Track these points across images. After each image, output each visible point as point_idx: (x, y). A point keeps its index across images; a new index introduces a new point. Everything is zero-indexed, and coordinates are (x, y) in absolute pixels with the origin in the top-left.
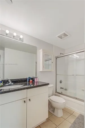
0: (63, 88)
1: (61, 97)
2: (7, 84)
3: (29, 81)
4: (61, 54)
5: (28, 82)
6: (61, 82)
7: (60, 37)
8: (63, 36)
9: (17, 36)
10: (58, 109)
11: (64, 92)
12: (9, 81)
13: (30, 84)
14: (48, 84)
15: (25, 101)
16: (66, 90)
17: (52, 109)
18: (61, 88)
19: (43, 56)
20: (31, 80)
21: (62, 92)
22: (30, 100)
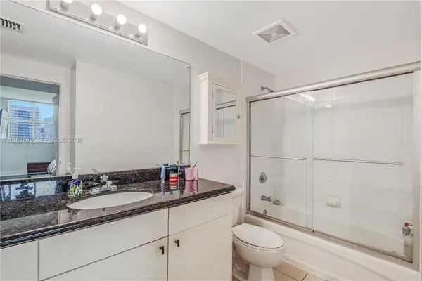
0: (269, 199)
1: (268, 228)
2: (96, 190)
3: (167, 178)
4: (263, 88)
5: (163, 182)
6: (262, 179)
7: (266, 37)
8: (274, 35)
9: (128, 24)
10: (259, 266)
11: (272, 210)
12: (104, 178)
13: (172, 188)
14: (233, 188)
15: (162, 248)
16: (277, 203)
17: (239, 268)
18: (264, 198)
19: (211, 96)
20: (173, 175)
21: (266, 212)
22: (177, 242)
